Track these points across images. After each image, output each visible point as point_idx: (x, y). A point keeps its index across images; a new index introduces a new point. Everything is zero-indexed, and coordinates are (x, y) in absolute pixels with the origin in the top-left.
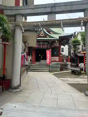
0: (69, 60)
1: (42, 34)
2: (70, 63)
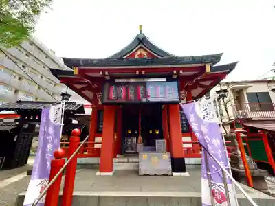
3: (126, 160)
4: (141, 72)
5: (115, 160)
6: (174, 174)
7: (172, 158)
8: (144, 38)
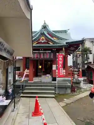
1: (43, 40)
2: (83, 79)
3: (37, 78)
4: (42, 50)
5: (34, 78)
6: (52, 82)
7: (53, 78)
8: (44, 33)
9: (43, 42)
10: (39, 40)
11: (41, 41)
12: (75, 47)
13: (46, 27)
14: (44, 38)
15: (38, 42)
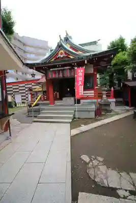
0: (112, 94)
1: (61, 54)
2: (114, 100)
9: (62, 56)
10: (57, 54)
11: (59, 56)
12: (105, 61)
13: (68, 39)
14: (62, 51)
15: (56, 59)
